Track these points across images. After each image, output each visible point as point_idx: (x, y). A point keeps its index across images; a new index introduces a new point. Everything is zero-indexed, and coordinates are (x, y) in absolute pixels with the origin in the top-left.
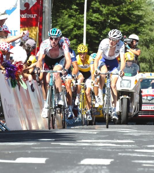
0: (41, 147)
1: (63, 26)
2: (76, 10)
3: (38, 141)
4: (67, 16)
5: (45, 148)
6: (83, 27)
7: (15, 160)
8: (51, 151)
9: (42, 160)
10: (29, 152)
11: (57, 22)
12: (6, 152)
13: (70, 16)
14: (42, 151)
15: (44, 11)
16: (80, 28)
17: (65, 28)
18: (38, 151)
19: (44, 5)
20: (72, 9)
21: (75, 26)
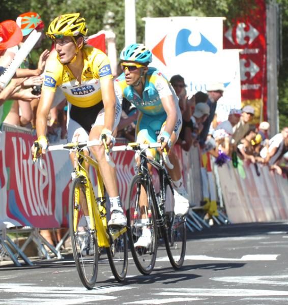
0: (270, 241)
3: (267, 234)
5: (276, 242)
7: (240, 258)
8: (282, 246)
9: (273, 257)
10: (257, 248)
12: (230, 249)
14: (272, 246)
15: (268, 79)
18: (267, 247)
19: (268, 77)
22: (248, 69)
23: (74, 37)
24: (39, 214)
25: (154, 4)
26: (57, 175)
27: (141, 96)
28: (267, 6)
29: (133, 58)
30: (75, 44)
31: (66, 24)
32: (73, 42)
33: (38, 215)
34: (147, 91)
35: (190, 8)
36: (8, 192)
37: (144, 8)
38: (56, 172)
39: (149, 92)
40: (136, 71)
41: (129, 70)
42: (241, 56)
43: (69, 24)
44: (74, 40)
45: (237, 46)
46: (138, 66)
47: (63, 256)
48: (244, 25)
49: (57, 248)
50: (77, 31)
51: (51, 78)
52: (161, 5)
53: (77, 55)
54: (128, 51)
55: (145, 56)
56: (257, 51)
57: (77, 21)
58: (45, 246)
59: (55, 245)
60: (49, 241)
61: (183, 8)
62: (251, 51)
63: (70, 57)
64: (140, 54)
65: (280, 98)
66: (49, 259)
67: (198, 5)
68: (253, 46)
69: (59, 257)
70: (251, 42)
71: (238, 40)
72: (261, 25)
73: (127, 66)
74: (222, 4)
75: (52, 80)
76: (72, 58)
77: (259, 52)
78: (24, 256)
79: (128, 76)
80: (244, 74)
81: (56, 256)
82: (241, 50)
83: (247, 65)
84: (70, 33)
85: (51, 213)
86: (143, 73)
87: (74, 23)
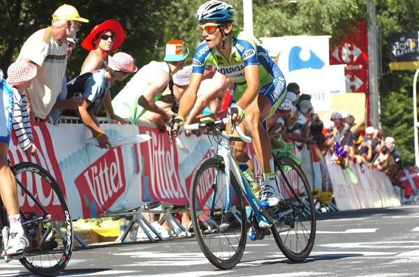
1: (393, 111)
2: (405, 94)
4: (396, 100)
6: (413, 111)
9: (373, 230)
11: (386, 106)
12: (336, 226)
13: (400, 101)
15: (370, 91)
16: (411, 111)
17: (395, 112)
19: (371, 89)
20: (400, 93)
21: (405, 110)
22: (353, 83)
24: (169, 197)
25: (270, 28)
26: (181, 164)
28: (368, 29)
33: (167, 198)
35: (301, 31)
36: (142, 178)
37: (261, 32)
38: (180, 161)
42: (347, 72)
45: (343, 62)
48: (349, 45)
52: (275, 29)
56: (361, 66)
61: (295, 32)
62: (355, 67)
65: (382, 112)
67: (308, 29)
68: (357, 63)
70: (355, 59)
71: (344, 58)
72: (363, 45)
74: (327, 27)
77: (362, 68)
80: (349, 88)
82: (346, 65)
83: (352, 79)
85: (182, 196)
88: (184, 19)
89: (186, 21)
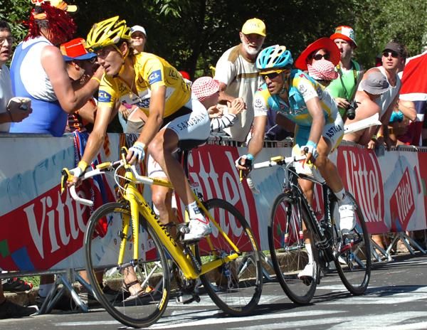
23: (116, 44)
24: (371, 221)
27: (288, 103)
29: (271, 65)
30: (118, 52)
31: (103, 32)
32: (116, 50)
33: (369, 221)
34: (292, 96)
38: (384, 182)
39: (294, 97)
40: (278, 77)
41: (270, 78)
43: (106, 31)
44: (116, 47)
46: (279, 72)
47: (393, 258)
49: (387, 252)
50: (117, 38)
51: (105, 92)
53: (123, 64)
54: (264, 57)
55: (284, 59)
57: (115, 27)
58: (377, 250)
59: (386, 249)
60: (380, 245)
63: (117, 68)
64: (277, 57)
66: (380, 261)
69: (390, 259)
73: (267, 75)
75: (105, 94)
76: (120, 68)
78: (357, 259)
79: (271, 85)
81: (387, 258)
84: (109, 42)
85: (380, 220)
86: (286, 77)
87: (112, 29)
88: (376, 16)
89: (378, 18)
